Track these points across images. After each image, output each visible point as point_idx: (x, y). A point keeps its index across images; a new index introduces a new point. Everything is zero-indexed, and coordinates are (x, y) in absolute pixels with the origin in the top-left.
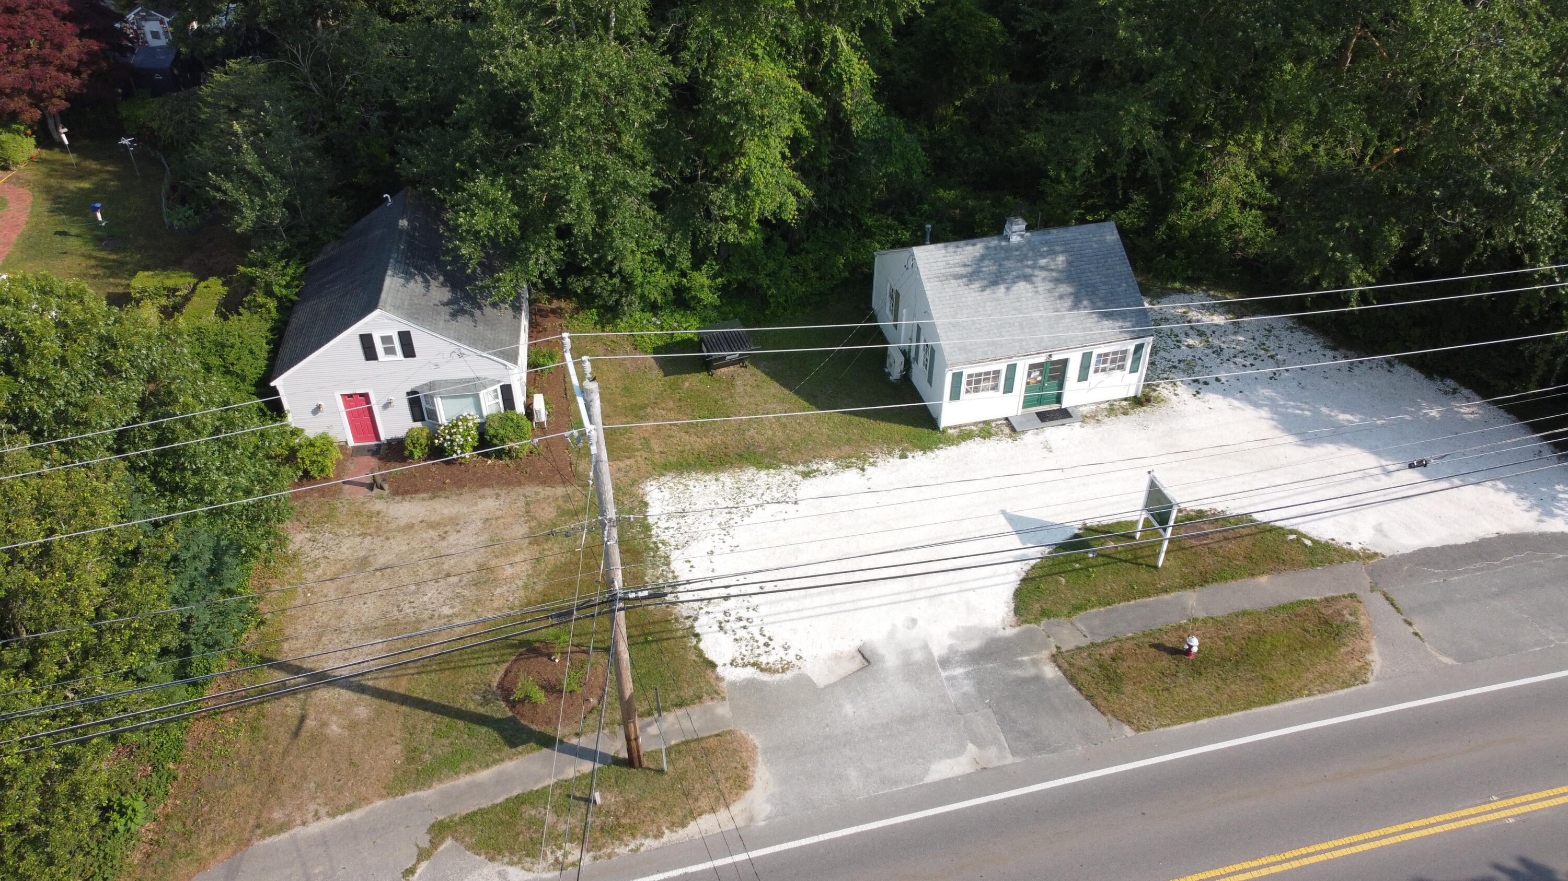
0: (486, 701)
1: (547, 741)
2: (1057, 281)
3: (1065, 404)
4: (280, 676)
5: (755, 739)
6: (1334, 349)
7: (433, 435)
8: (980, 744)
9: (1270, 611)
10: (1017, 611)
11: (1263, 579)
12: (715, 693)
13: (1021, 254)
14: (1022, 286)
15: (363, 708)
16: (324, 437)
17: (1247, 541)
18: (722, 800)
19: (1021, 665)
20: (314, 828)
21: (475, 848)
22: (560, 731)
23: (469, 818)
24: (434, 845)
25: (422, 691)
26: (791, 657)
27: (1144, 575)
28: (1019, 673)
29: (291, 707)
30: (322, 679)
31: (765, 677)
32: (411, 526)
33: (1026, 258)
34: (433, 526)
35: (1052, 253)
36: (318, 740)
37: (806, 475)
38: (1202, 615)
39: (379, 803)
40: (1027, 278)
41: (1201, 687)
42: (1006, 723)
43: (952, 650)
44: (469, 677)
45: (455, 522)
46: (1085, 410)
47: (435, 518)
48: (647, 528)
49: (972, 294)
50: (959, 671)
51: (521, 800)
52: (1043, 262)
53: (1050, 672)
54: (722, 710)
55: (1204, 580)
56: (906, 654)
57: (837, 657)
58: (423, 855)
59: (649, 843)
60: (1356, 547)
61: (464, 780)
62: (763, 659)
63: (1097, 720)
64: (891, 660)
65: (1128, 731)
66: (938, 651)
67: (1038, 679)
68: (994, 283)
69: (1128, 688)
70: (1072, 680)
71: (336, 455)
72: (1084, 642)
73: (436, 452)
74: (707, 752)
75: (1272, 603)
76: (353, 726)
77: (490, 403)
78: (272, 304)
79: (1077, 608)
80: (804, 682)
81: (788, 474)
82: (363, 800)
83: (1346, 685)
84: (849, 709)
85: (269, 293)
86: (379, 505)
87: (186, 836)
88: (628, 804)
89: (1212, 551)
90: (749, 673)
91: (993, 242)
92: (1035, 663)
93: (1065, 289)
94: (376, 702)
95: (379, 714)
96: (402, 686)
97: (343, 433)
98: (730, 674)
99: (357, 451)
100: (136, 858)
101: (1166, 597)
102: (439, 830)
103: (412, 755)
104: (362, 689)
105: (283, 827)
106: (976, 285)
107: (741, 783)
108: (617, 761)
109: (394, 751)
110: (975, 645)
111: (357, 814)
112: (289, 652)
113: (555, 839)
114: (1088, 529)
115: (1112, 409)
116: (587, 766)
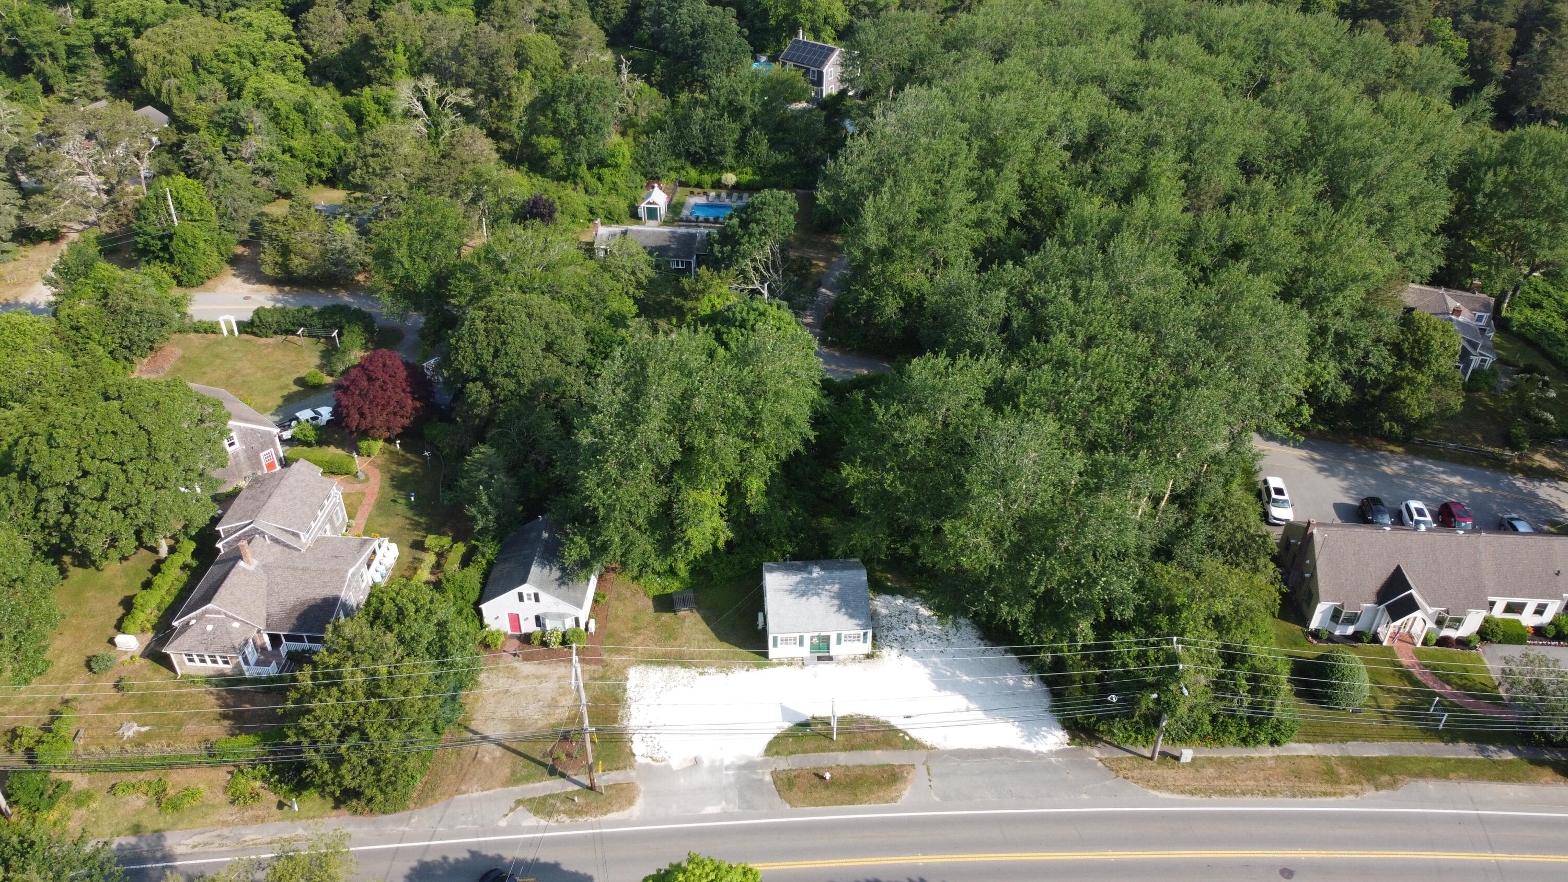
0: (544, 756)
1: (563, 775)
2: (832, 597)
3: (832, 653)
4: (470, 735)
5: (642, 787)
6: (982, 639)
7: (543, 635)
8: (728, 802)
9: (874, 766)
10: (766, 751)
11: (878, 752)
12: (632, 766)
13: (818, 583)
14: (815, 597)
15: (499, 752)
16: (498, 631)
17: (880, 734)
18: (621, 808)
19: (757, 774)
20: (476, 795)
21: (530, 811)
22: (569, 773)
23: (531, 800)
24: (516, 807)
25: (521, 749)
26: (666, 756)
27: (827, 743)
28: (755, 777)
29: (473, 748)
30: (485, 738)
31: (654, 763)
32: (528, 676)
33: (818, 584)
34: (537, 677)
35: (834, 583)
36: (480, 762)
37: (701, 674)
38: (843, 764)
39: (499, 789)
40: (818, 594)
41: (825, 794)
42: (741, 796)
43: (732, 763)
44: (539, 746)
45: (546, 677)
46: (841, 658)
47: (538, 674)
48: (625, 690)
49: (790, 600)
50: (731, 772)
51: (550, 796)
52: (827, 587)
53: (768, 778)
54: (633, 774)
55: (852, 748)
56: (713, 761)
57: (685, 760)
58: (512, 810)
59: (591, 819)
60: (928, 744)
61: (531, 785)
62: (655, 756)
63: (778, 799)
64: (706, 763)
65: (788, 806)
66: (727, 762)
67: (761, 780)
68: (802, 595)
69: (795, 790)
70: (775, 783)
71: (502, 638)
72: (787, 768)
73: (544, 644)
74: (622, 789)
75: (876, 763)
76: (494, 759)
77: (569, 624)
78: (484, 562)
79: (792, 753)
80: (668, 767)
81: (694, 672)
82: (494, 787)
83: (887, 802)
84: (682, 781)
85: (483, 556)
86: (516, 664)
87: (432, 790)
88: (587, 804)
89: (863, 737)
90: (649, 760)
91: (805, 575)
92: (763, 774)
93: (836, 602)
94: (504, 750)
95: (503, 755)
96: (514, 746)
97: (506, 627)
98: (639, 759)
99: (512, 637)
100: (415, 795)
101: (832, 754)
102: (519, 802)
103: (513, 773)
104: (499, 745)
105: (464, 793)
106: (793, 596)
107: (631, 802)
108: (587, 787)
109: (507, 771)
110: (742, 762)
111: (492, 792)
112: (474, 725)
113: (559, 812)
114: (814, 718)
115: (854, 659)
116: (577, 788)
